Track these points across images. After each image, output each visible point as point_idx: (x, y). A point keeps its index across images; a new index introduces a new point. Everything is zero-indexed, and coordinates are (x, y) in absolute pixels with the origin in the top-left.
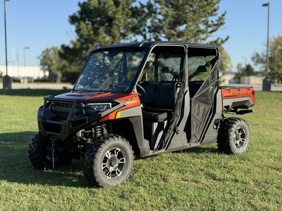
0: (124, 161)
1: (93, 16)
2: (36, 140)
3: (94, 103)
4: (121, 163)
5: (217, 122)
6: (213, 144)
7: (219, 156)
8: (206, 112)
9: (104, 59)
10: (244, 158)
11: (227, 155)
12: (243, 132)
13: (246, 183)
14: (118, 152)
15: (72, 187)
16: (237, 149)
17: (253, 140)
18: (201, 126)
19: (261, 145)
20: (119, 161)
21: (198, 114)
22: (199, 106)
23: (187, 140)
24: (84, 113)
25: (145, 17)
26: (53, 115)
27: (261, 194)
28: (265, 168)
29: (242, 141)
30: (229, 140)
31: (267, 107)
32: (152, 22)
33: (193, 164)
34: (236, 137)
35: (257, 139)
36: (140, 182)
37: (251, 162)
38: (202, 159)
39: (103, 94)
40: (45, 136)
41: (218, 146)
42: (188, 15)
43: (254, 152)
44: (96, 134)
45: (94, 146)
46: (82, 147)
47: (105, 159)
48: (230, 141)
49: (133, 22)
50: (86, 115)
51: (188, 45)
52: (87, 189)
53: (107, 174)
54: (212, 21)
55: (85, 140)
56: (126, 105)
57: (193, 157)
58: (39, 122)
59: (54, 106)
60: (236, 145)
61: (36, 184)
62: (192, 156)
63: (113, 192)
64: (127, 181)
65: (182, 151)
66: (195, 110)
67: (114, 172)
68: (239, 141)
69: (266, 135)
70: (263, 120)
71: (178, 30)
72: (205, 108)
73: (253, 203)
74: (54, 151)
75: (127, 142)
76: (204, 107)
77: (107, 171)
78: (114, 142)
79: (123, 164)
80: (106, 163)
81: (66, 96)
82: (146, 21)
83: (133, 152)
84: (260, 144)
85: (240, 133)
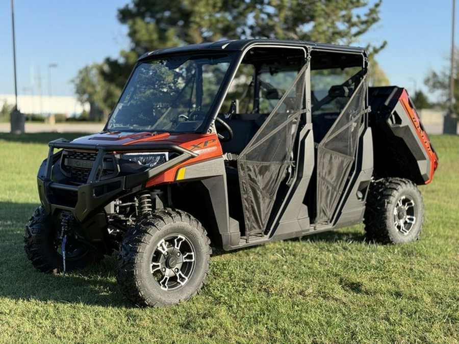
0: (192, 259)
1: (157, 8)
2: (36, 218)
3: (136, 152)
4: (186, 262)
5: (364, 186)
6: (356, 226)
7: (368, 248)
8: (345, 169)
9: (177, 81)
10: (412, 251)
11: (382, 245)
12: (411, 204)
13: (416, 299)
14: (181, 242)
15: (96, 307)
16: (399, 235)
17: (428, 218)
18: (335, 193)
19: (442, 227)
20: (183, 259)
21: (330, 172)
22: (331, 157)
23: (309, 218)
24: (119, 171)
25: (245, 9)
26: (65, 174)
27: (445, 321)
28: (451, 270)
29: (408, 221)
30: (386, 218)
31: (452, 161)
32: (256, 17)
33: (319, 262)
34: (399, 213)
35: (436, 217)
36: (221, 297)
37: (426, 259)
38: (336, 253)
39: (154, 135)
40: (51, 213)
41: (365, 229)
42: (317, 6)
43: (430, 240)
44: (142, 208)
45: (136, 231)
46: (118, 232)
47: (157, 255)
48: (387, 221)
49: (225, 19)
50: (121, 174)
51: (311, 47)
52: (124, 309)
53: (161, 282)
54: (358, 17)
55: (123, 220)
56: (196, 155)
57: (322, 249)
58: (40, 187)
59: (67, 158)
60: (399, 227)
61: (33, 300)
62: (320, 248)
63: (170, 315)
64: (198, 294)
65: (302, 239)
66: (323, 166)
67: (173, 279)
68: (404, 221)
69: (451, 210)
70: (444, 184)
71: (301, 31)
72: (342, 162)
73: (430, 340)
74: (65, 240)
75: (198, 222)
76: (340, 159)
77: (161, 276)
78: (172, 223)
79: (190, 263)
80: (158, 262)
81: (89, 139)
82: (246, 17)
83: (209, 242)
84: (441, 225)
85: (405, 205)
